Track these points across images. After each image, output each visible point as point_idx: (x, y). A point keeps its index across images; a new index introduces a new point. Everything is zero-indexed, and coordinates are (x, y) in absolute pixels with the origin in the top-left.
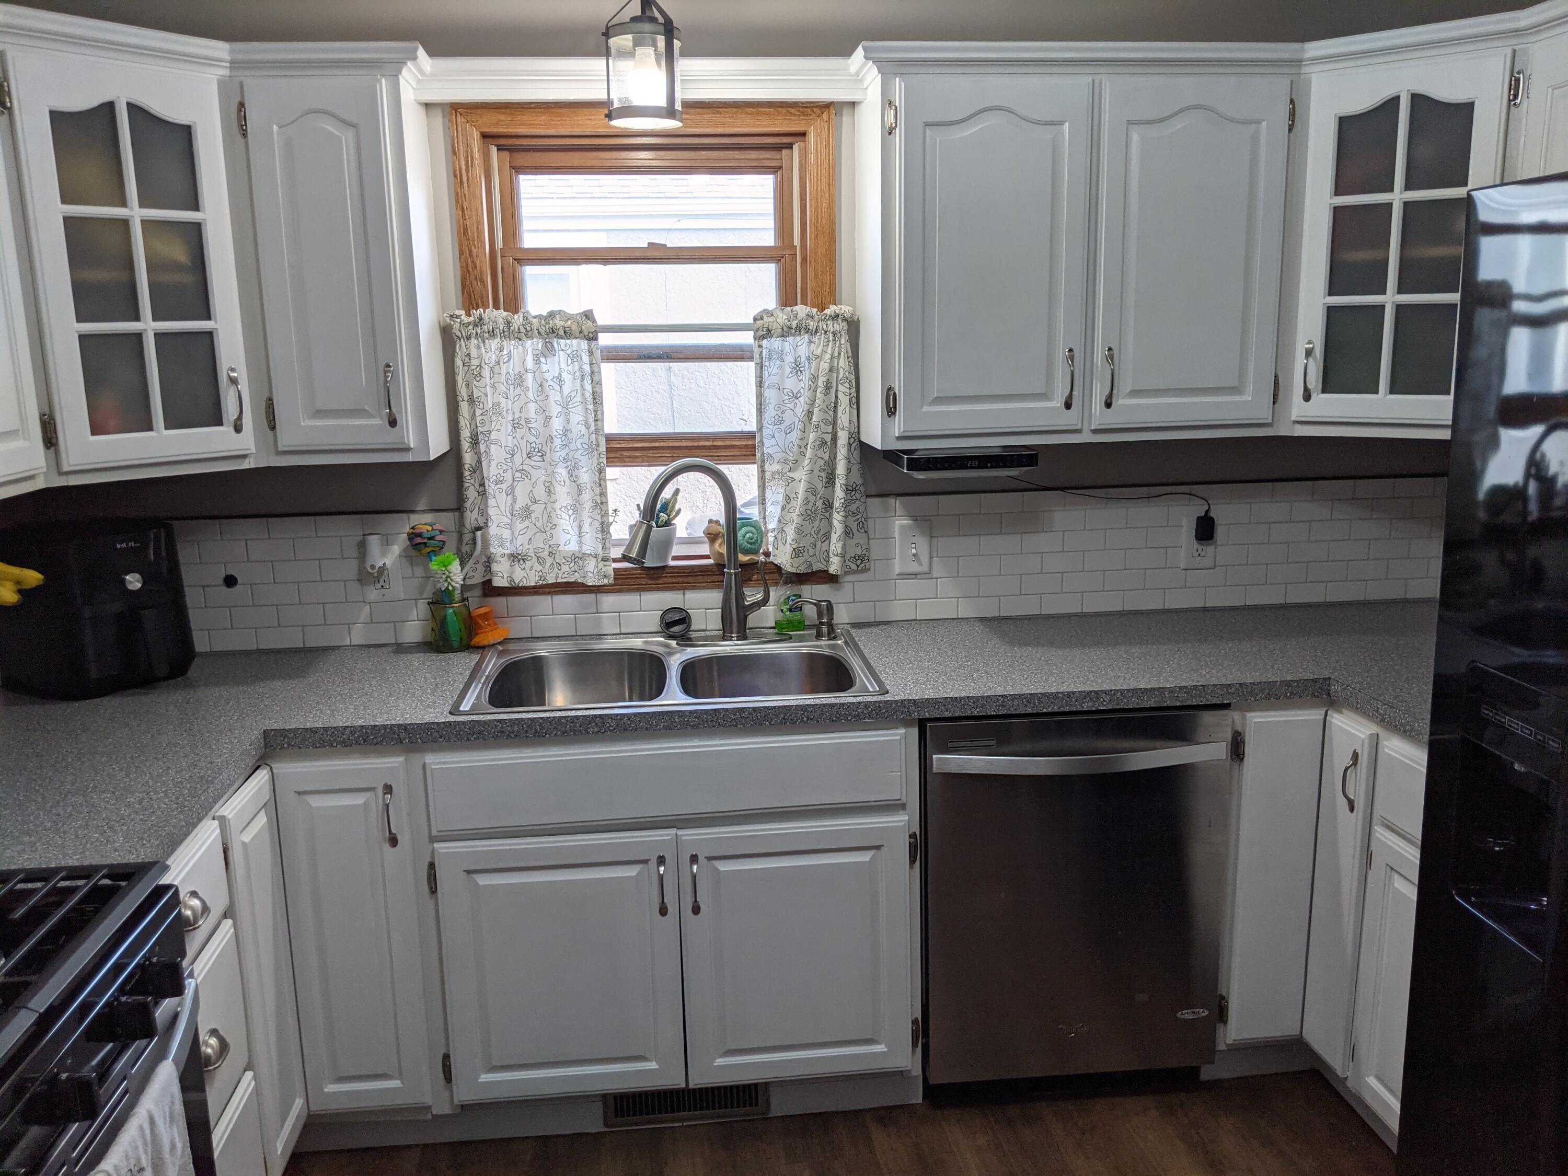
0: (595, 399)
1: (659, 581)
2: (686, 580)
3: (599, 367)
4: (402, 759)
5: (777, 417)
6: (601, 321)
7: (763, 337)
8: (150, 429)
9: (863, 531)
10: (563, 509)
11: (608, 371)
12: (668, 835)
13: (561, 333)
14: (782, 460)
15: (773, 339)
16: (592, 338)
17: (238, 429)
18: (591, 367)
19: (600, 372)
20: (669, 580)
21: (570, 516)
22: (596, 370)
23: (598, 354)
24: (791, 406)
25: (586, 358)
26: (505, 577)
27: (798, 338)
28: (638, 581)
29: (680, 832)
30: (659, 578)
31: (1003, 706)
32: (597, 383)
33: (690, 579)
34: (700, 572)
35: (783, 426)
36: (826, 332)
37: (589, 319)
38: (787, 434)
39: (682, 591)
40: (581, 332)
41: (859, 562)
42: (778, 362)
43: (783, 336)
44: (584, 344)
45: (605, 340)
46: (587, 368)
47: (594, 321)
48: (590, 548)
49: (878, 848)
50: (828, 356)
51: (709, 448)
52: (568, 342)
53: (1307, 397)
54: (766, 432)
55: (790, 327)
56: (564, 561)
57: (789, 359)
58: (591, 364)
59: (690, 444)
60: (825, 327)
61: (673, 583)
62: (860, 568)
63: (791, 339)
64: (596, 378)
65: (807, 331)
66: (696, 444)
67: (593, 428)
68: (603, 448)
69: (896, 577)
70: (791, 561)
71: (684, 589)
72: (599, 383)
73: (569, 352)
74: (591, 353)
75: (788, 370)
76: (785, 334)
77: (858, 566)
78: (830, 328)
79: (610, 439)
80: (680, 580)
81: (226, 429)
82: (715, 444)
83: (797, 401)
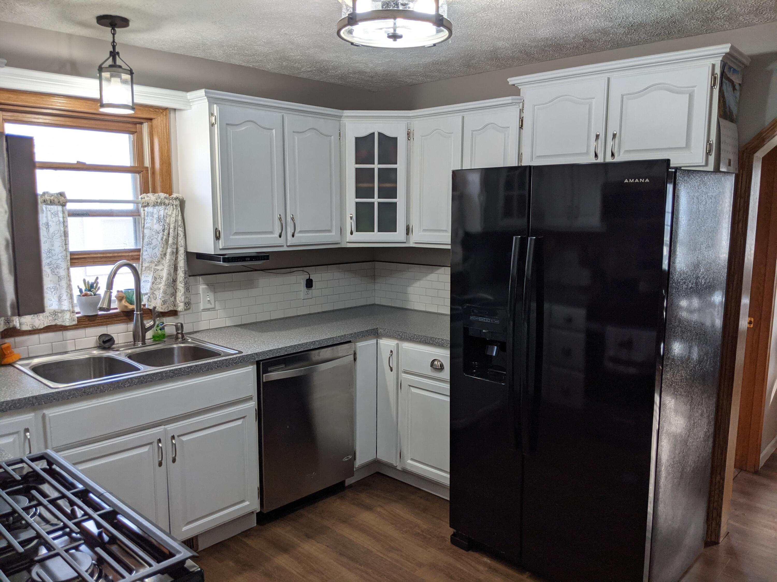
0: (65, 234)
1: (95, 322)
2: (108, 320)
3: (67, 219)
4: (32, 415)
5: (149, 242)
6: (69, 197)
7: (145, 206)
9: (188, 291)
10: (48, 289)
11: (71, 221)
12: (161, 429)
13: (49, 202)
14: (150, 261)
15: (149, 207)
16: (63, 205)
18: (63, 219)
19: (67, 221)
20: (100, 321)
21: (52, 292)
22: (65, 220)
23: (66, 213)
24: (156, 237)
25: (61, 215)
27: (160, 207)
28: (84, 323)
29: (166, 427)
30: (94, 320)
31: (286, 351)
32: (65, 226)
33: (110, 320)
34: (115, 316)
35: (151, 246)
36: (172, 205)
37: (62, 196)
38: (153, 249)
39: (106, 326)
40: (59, 202)
41: (187, 305)
42: (151, 217)
43: (154, 206)
44: (60, 208)
45: (70, 206)
46: (61, 219)
47: (65, 197)
48: (66, 307)
49: (244, 417)
50: (174, 215)
51: (111, 257)
52: (52, 207)
53: (352, 233)
54: (144, 248)
55: (157, 202)
56: (50, 314)
57: (156, 216)
58: (63, 217)
59: (102, 255)
60: (172, 202)
61: (102, 322)
62: (188, 308)
63: (157, 207)
64: (65, 224)
65: (164, 204)
66: (105, 255)
67: (64, 248)
68: (69, 258)
69: (201, 311)
70: (161, 306)
71: (107, 324)
72: (67, 227)
73: (52, 212)
74: (63, 212)
75: (155, 221)
76: (155, 205)
77: (187, 307)
78: (175, 203)
79: (72, 254)
80: (105, 320)
82: (114, 255)
83: (159, 235)
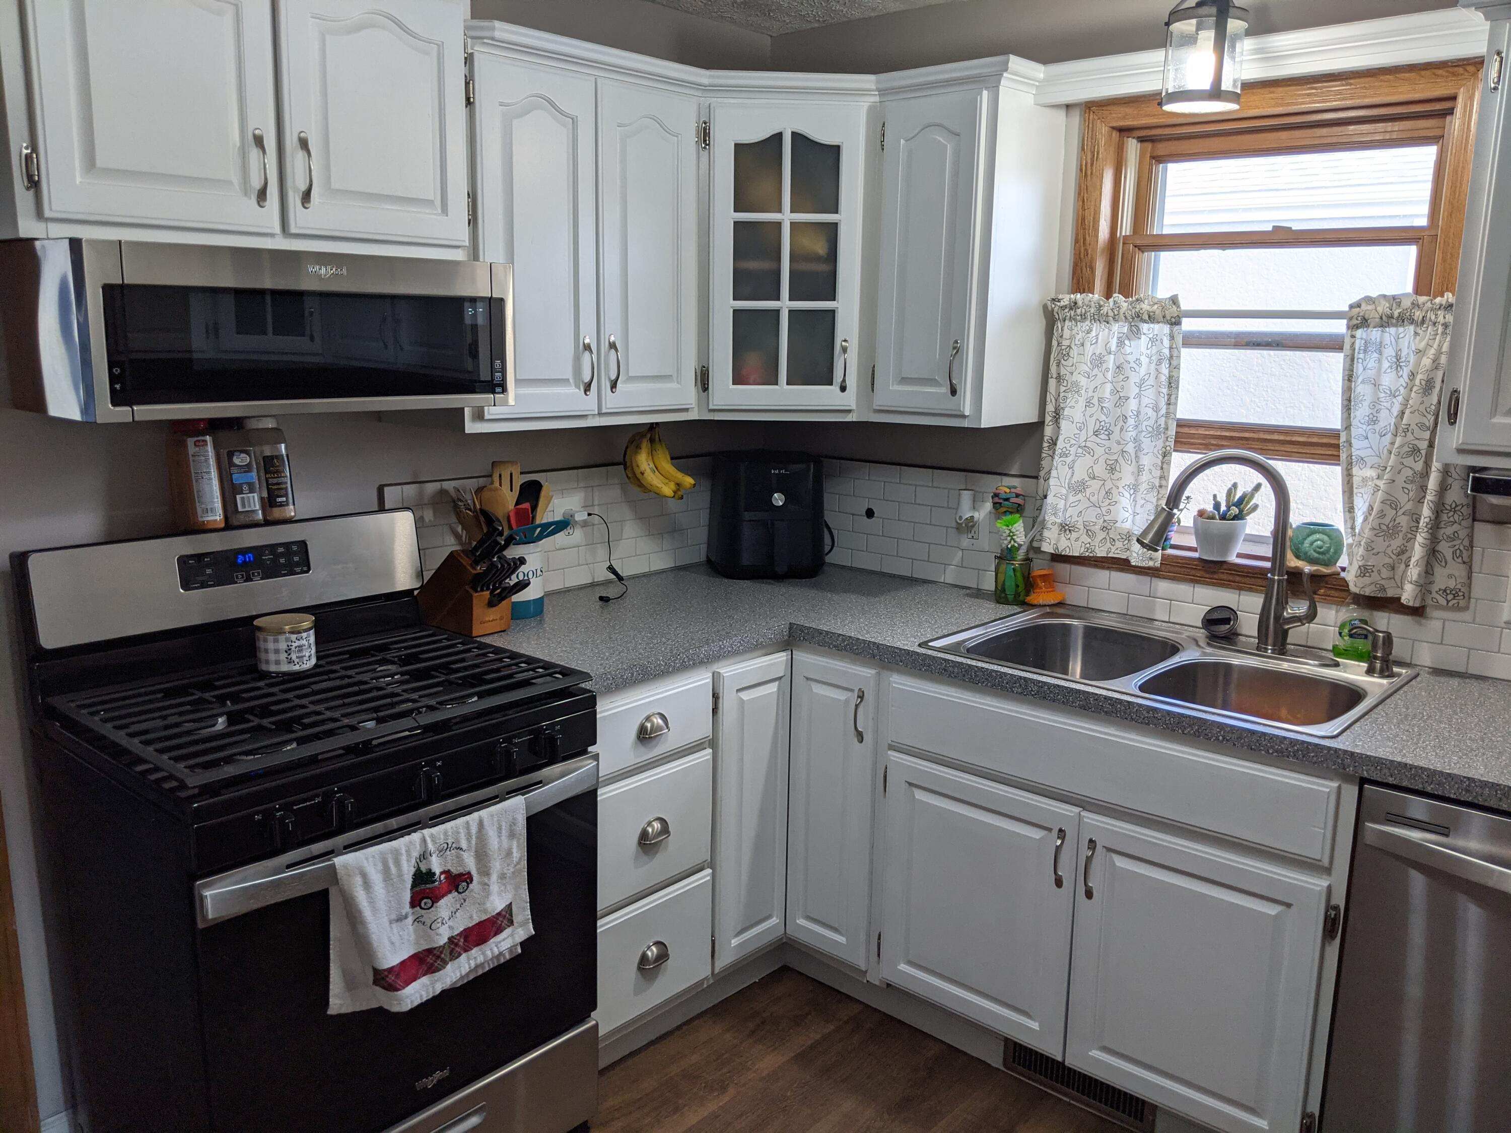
0: (1170, 383)
1: (1216, 576)
2: (1243, 580)
3: (1179, 352)
5: (1371, 416)
6: (1185, 306)
7: (1357, 327)
8: (776, 383)
9: (1460, 560)
10: (1126, 488)
11: (1188, 356)
12: (1071, 812)
13: (1146, 317)
14: (1376, 466)
15: (1370, 330)
16: (1175, 322)
17: (843, 389)
18: (1170, 351)
19: (1179, 357)
20: (1225, 577)
21: (1131, 495)
22: (1175, 353)
23: (1179, 339)
24: (1388, 405)
25: (1166, 343)
26: (1052, 544)
27: (1401, 329)
28: (1193, 572)
29: (1084, 813)
30: (1214, 573)
31: (1467, 791)
32: (1174, 367)
33: (1247, 580)
34: (1261, 574)
35: (1377, 427)
36: (1435, 324)
37: (1175, 304)
38: (1381, 436)
39: (1238, 592)
40: (1164, 317)
41: (1450, 597)
42: (1375, 355)
43: (1382, 326)
44: (1166, 329)
45: (1188, 325)
46: (1166, 352)
47: (1179, 307)
48: (1137, 528)
49: (1289, 905)
50: (1432, 351)
51: (1304, 444)
52: (1152, 326)
54: (1354, 431)
55: (1391, 317)
56: (1119, 537)
57: (1389, 352)
58: (1171, 348)
59: (1282, 438)
60: (1433, 317)
61: (1229, 581)
62: (1450, 604)
63: (1392, 330)
64: (1174, 363)
65: (1412, 321)
66: (1288, 438)
67: (1163, 411)
68: (1172, 432)
69: (1503, 625)
71: (1240, 589)
72: (1177, 367)
73: (1151, 336)
74: (1172, 337)
75: (1386, 365)
76: (1384, 324)
77: (1448, 602)
78: (1441, 319)
79: (1181, 424)
80: (1238, 579)
81: (835, 388)
82: (1310, 440)
83: (1394, 400)
